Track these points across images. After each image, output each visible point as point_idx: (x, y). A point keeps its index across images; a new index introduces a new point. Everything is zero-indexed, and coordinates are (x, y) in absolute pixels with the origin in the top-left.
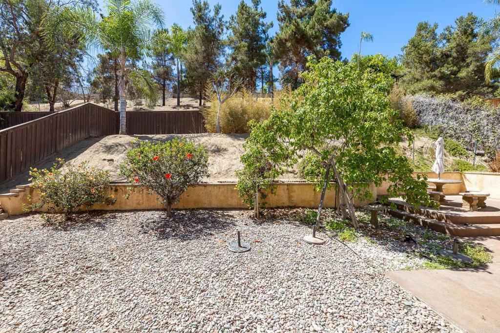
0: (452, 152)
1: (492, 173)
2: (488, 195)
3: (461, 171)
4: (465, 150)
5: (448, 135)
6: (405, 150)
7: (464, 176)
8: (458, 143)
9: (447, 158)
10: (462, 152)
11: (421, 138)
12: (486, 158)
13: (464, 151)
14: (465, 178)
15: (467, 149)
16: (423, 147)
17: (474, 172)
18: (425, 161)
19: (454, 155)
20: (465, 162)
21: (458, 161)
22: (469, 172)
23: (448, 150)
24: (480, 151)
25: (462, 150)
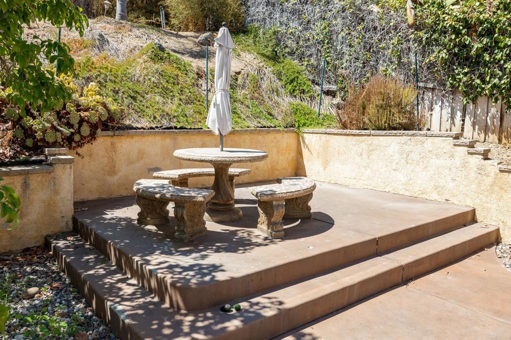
0: (290, 87)
1: (341, 131)
2: (314, 187)
3: (299, 126)
4: (310, 83)
5: (287, 50)
6: (201, 77)
7: (302, 137)
8: (300, 68)
9: (280, 100)
10: (305, 88)
11: (243, 54)
12: (337, 100)
13: (308, 86)
14: (304, 142)
15: (313, 82)
16: (239, 73)
17: (316, 130)
18: (238, 105)
19: (292, 93)
20: (308, 109)
21: (298, 105)
22: (310, 129)
23: (283, 83)
24: (331, 86)
25: (305, 84)
